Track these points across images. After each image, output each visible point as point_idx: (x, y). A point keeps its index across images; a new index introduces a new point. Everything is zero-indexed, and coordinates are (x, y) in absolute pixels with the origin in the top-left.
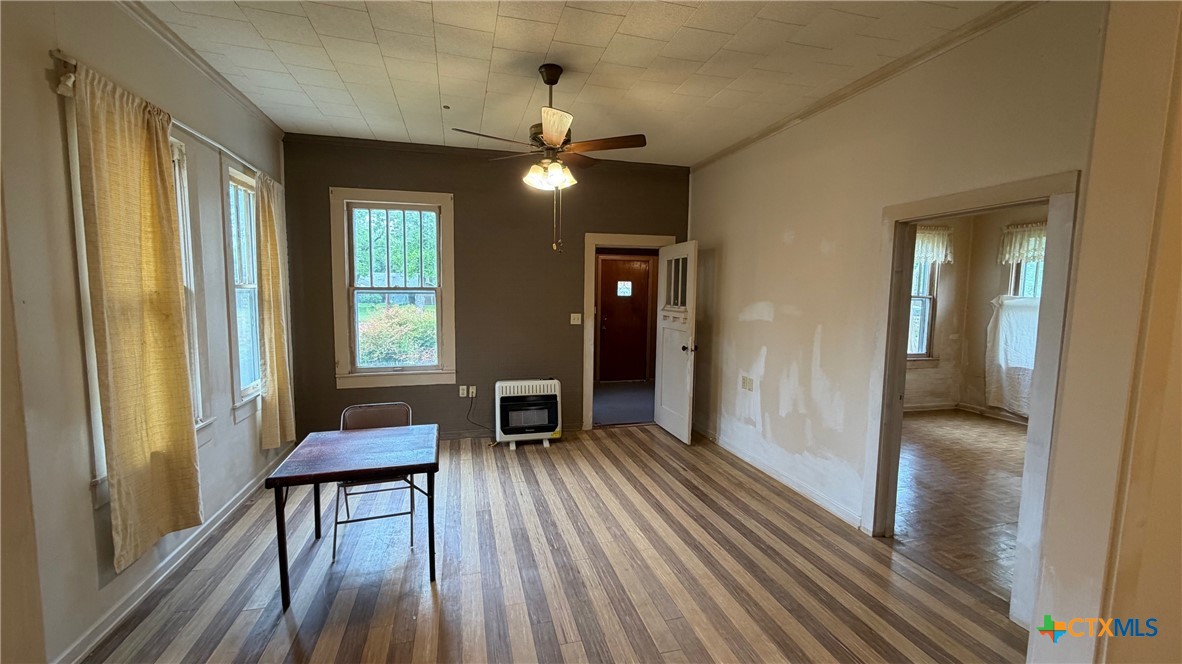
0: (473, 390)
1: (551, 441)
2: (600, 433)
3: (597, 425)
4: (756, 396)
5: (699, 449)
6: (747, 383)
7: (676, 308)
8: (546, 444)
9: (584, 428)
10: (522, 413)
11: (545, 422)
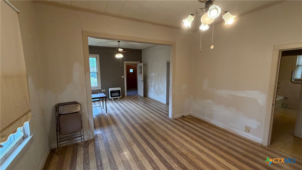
0: (104, 90)
1: (120, 98)
2: (128, 97)
3: (127, 96)
4: (153, 88)
5: (145, 98)
6: (152, 86)
7: (140, 74)
8: (119, 99)
9: (125, 96)
10: (114, 94)
11: (118, 95)
